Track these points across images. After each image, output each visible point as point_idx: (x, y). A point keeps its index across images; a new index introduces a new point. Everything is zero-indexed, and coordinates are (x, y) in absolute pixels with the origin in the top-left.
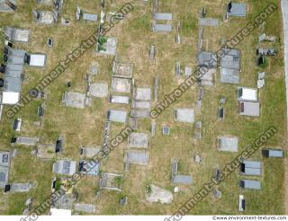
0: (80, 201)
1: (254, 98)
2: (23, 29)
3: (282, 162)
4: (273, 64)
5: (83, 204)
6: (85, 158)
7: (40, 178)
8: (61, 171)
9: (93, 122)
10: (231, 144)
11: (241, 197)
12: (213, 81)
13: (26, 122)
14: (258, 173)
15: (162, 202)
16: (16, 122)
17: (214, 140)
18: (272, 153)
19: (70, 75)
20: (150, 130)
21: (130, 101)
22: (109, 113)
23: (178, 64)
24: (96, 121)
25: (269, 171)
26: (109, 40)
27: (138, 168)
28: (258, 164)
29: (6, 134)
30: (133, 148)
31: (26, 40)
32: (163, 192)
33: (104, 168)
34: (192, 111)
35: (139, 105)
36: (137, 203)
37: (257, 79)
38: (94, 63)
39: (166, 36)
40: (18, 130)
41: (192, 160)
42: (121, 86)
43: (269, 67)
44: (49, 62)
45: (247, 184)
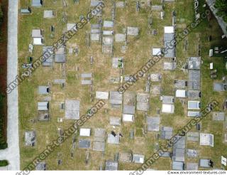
1: (34, 39)
2: (168, 70)
3: (21, 7)
4: (24, 59)
9: (121, 20)
10: (48, 14)
13: (158, 18)
16: (164, 17)
17: (56, 15)
19: (137, 45)
21: (102, 32)
23: (76, 55)
24: (119, 21)
25: (28, 2)
26: (117, 66)
28: (34, 5)
29: (168, 10)
31: (165, 63)
34: (68, 29)
35: (97, 31)
37: (33, 50)
38: (124, 52)
39: (85, 70)
40: (162, 13)
41: (68, 4)
42: (108, 41)
43: (26, 57)
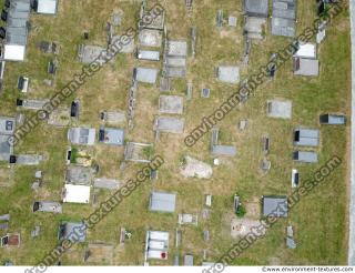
0: (101, 175)
1: (313, 55)
3: (343, 130)
5: (104, 179)
6: (107, 125)
7: (52, 149)
8: (77, 141)
9: (116, 81)
10: (282, 109)
11: (295, 171)
12: (263, 34)
13: (35, 81)
14: (315, 144)
15: (200, 177)
16: (22, 81)
17: (262, 104)
18: (332, 120)
19: (88, 25)
20: (186, 92)
21: (161, 57)
22: (135, 71)
23: (221, 12)
24: (120, 80)
25: (329, 141)
27: (171, 136)
28: (315, 133)
29: (10, 96)
30: (165, 114)
32: (201, 165)
33: (129, 137)
34: (237, 69)
35: (173, 62)
36: (170, 177)
38: (117, 11)
40: (24, 90)
41: (236, 127)
44: (61, 9)
45: (302, 156)
